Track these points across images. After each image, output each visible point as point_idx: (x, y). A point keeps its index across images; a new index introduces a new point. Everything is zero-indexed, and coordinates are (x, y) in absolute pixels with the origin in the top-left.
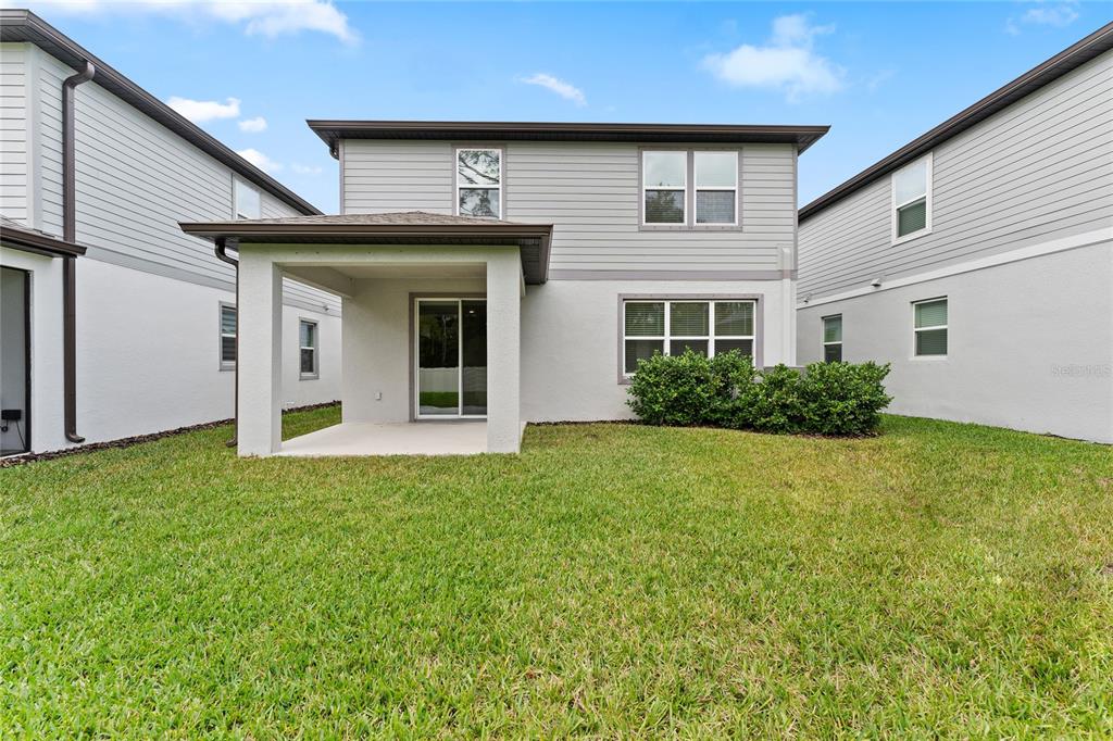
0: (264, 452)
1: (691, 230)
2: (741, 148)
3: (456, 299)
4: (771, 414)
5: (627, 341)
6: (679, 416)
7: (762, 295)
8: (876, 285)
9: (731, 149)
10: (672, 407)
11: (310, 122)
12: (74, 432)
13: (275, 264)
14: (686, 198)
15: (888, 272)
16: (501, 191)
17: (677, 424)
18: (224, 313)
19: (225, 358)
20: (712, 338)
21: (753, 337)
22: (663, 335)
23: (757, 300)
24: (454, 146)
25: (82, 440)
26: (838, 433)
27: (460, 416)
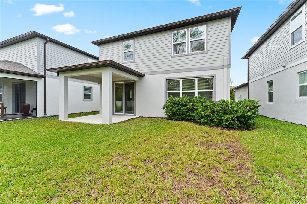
0: (62, 120)
1: (188, 55)
2: (207, 23)
3: (123, 82)
4: (202, 118)
5: (168, 92)
6: (177, 117)
7: (216, 75)
8: (284, 67)
9: (203, 25)
10: (174, 114)
11: (92, 42)
12: (45, 113)
13: (65, 76)
14: (187, 45)
15: (289, 61)
16: (133, 52)
17: (176, 120)
18: (84, 88)
19: (84, 98)
20: (196, 91)
21: (213, 90)
22: (180, 90)
23: (214, 77)
24: (122, 41)
25: (47, 115)
26: (227, 127)
27: (123, 114)
